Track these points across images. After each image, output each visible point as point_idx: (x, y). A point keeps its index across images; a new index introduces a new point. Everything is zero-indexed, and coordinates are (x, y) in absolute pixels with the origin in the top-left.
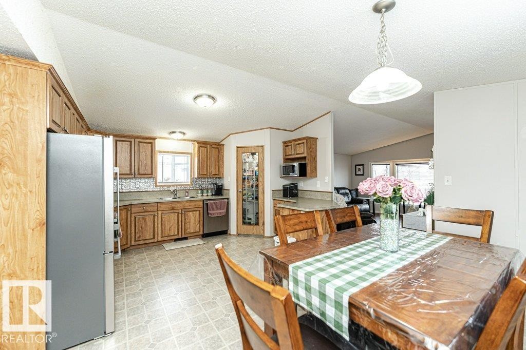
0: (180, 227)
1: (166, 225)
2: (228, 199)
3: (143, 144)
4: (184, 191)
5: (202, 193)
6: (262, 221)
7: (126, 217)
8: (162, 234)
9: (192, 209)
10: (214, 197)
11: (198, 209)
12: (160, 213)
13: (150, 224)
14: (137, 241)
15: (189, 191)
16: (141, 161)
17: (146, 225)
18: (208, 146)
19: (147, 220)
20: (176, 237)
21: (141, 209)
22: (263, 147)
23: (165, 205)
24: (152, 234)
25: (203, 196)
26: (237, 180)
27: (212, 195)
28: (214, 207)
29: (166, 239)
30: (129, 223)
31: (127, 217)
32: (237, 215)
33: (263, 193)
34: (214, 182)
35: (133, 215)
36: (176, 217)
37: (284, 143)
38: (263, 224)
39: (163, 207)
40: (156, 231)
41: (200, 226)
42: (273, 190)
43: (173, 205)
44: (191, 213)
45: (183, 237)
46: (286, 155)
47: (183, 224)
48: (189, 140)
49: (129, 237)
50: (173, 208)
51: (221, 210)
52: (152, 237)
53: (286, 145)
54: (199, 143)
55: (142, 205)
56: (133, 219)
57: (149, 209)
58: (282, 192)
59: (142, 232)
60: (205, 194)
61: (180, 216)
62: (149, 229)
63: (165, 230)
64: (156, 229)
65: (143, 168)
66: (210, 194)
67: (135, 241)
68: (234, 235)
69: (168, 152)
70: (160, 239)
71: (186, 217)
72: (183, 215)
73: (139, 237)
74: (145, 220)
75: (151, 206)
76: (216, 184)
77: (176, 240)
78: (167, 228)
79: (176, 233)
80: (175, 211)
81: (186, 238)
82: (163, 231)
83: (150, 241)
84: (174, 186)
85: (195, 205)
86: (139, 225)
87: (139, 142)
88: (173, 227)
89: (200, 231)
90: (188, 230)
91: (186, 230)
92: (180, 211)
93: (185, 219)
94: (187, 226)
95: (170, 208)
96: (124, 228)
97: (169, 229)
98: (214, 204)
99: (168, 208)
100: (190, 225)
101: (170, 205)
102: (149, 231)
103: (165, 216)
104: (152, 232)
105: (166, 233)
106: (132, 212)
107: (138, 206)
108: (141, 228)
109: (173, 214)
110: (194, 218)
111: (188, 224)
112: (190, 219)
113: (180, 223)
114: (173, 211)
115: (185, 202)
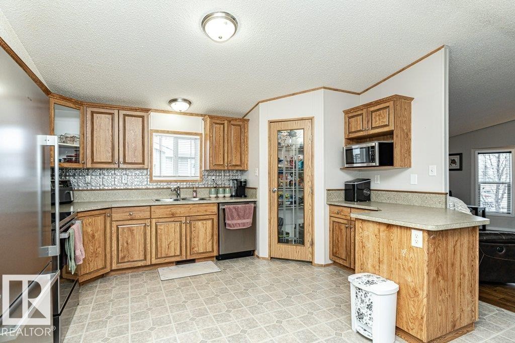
0: (184, 243)
1: (164, 240)
2: (255, 202)
3: (130, 118)
4: (191, 190)
5: (217, 193)
6: (310, 240)
7: (103, 226)
8: (156, 254)
9: (201, 217)
10: (234, 200)
11: (211, 217)
12: (154, 221)
13: (139, 237)
14: (121, 263)
15: (198, 190)
16: (128, 144)
17: (133, 239)
18: (226, 122)
19: (135, 232)
20: (178, 259)
21: (126, 216)
22: (311, 119)
23: (162, 211)
24: (142, 253)
25: (217, 197)
26: (269, 173)
27: (232, 196)
28: (235, 214)
29: (162, 261)
30: (108, 235)
31: (105, 227)
32: (270, 228)
33: (312, 193)
34: (234, 178)
35: (114, 224)
36: (178, 229)
37: (346, 112)
38: (312, 244)
39: (158, 213)
40: (149, 248)
41: (213, 243)
42: (328, 190)
43: (174, 210)
44: (200, 223)
45: (188, 258)
46: (349, 133)
47: (188, 239)
48: (197, 115)
49: (108, 256)
50: (173, 215)
51: (244, 219)
52: (142, 258)
53: (350, 115)
54: (211, 117)
55: (128, 209)
56: (114, 229)
57: (138, 215)
58: (343, 193)
59: (128, 250)
60: (221, 195)
61: (184, 226)
62: (138, 245)
63: (161, 247)
64: (148, 245)
65: (130, 153)
66: (228, 195)
67: (118, 263)
68: (264, 258)
69: (168, 132)
70: (154, 261)
71: (193, 229)
72: (188, 225)
73: (123, 258)
74: (132, 231)
75: (140, 211)
76: (236, 180)
77: (178, 263)
78: (165, 244)
79: (178, 253)
80: (176, 219)
81: (193, 261)
82: (159, 249)
83: (140, 264)
84: (176, 181)
85: (206, 211)
86: (123, 240)
87: (125, 115)
88: (173, 243)
89: (213, 251)
90: (195, 249)
91: (193, 249)
92: (183, 219)
93: (191, 232)
94: (195, 242)
95: (169, 214)
96: (100, 243)
97: (167, 246)
98: (234, 210)
99: (167, 214)
100: (198, 240)
101: (169, 210)
102: (137, 249)
103: (161, 227)
104: (142, 251)
105: (163, 253)
106: (113, 220)
107: (121, 210)
108: (125, 244)
109: (173, 224)
110: (204, 231)
111: (196, 239)
112: (198, 233)
113: (184, 238)
114: (172, 219)
115: (191, 206)
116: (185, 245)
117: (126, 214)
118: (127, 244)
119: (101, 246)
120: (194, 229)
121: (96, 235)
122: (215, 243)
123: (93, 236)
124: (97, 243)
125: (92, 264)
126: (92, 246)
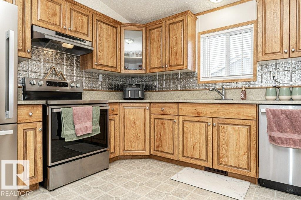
0: (211, 148)
1: (189, 139)
3: (172, 25)
4: (241, 90)
5: (278, 94)
7: (143, 117)
8: (183, 152)
9: (232, 121)
11: (248, 122)
12: (181, 118)
13: (168, 131)
14: (157, 151)
15: (247, 91)
16: (171, 48)
17: (165, 131)
19: (166, 125)
20: (203, 164)
23: (188, 108)
24: (171, 147)
31: (145, 118)
35: (153, 116)
36: (203, 131)
39: (184, 110)
40: (176, 144)
41: (249, 158)
43: (199, 109)
44: (230, 128)
45: (215, 167)
47: (215, 144)
50: (198, 114)
52: (171, 151)
56: (152, 120)
57: (168, 111)
59: (161, 141)
61: (210, 129)
62: (168, 138)
63: (187, 146)
64: (176, 141)
65: (173, 57)
66: (298, 97)
67: (154, 150)
69: (215, 30)
70: (181, 158)
72: (215, 129)
73: (158, 147)
74: (163, 124)
75: (170, 107)
77: (207, 169)
78: (190, 144)
79: (204, 158)
80: (202, 119)
81: (224, 173)
82: (185, 147)
83: (169, 156)
84: (223, 82)
85: (239, 114)
86: (158, 130)
87: (169, 25)
88: (198, 145)
89: (249, 169)
90: (224, 159)
91: (221, 158)
92: (210, 121)
93: (219, 137)
94: (223, 151)
95: (195, 113)
96: (140, 130)
97: (192, 147)
98: (283, 117)
99: (192, 113)
100: (227, 150)
101: (195, 108)
102: (168, 142)
103: (187, 125)
104: (171, 145)
105: (189, 152)
106: (152, 113)
107: (157, 105)
108: (159, 135)
109: (198, 124)
110: (237, 140)
111: (225, 147)
112: (228, 140)
113: (210, 142)
114: (197, 119)
115: (219, 106)
116: (211, 151)
117: (159, 109)
118: (161, 135)
119: (142, 132)
120: (223, 134)
121: (137, 122)
122: (252, 159)
123: (135, 123)
124: (138, 129)
125: (133, 145)
126: (134, 130)
